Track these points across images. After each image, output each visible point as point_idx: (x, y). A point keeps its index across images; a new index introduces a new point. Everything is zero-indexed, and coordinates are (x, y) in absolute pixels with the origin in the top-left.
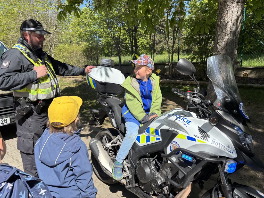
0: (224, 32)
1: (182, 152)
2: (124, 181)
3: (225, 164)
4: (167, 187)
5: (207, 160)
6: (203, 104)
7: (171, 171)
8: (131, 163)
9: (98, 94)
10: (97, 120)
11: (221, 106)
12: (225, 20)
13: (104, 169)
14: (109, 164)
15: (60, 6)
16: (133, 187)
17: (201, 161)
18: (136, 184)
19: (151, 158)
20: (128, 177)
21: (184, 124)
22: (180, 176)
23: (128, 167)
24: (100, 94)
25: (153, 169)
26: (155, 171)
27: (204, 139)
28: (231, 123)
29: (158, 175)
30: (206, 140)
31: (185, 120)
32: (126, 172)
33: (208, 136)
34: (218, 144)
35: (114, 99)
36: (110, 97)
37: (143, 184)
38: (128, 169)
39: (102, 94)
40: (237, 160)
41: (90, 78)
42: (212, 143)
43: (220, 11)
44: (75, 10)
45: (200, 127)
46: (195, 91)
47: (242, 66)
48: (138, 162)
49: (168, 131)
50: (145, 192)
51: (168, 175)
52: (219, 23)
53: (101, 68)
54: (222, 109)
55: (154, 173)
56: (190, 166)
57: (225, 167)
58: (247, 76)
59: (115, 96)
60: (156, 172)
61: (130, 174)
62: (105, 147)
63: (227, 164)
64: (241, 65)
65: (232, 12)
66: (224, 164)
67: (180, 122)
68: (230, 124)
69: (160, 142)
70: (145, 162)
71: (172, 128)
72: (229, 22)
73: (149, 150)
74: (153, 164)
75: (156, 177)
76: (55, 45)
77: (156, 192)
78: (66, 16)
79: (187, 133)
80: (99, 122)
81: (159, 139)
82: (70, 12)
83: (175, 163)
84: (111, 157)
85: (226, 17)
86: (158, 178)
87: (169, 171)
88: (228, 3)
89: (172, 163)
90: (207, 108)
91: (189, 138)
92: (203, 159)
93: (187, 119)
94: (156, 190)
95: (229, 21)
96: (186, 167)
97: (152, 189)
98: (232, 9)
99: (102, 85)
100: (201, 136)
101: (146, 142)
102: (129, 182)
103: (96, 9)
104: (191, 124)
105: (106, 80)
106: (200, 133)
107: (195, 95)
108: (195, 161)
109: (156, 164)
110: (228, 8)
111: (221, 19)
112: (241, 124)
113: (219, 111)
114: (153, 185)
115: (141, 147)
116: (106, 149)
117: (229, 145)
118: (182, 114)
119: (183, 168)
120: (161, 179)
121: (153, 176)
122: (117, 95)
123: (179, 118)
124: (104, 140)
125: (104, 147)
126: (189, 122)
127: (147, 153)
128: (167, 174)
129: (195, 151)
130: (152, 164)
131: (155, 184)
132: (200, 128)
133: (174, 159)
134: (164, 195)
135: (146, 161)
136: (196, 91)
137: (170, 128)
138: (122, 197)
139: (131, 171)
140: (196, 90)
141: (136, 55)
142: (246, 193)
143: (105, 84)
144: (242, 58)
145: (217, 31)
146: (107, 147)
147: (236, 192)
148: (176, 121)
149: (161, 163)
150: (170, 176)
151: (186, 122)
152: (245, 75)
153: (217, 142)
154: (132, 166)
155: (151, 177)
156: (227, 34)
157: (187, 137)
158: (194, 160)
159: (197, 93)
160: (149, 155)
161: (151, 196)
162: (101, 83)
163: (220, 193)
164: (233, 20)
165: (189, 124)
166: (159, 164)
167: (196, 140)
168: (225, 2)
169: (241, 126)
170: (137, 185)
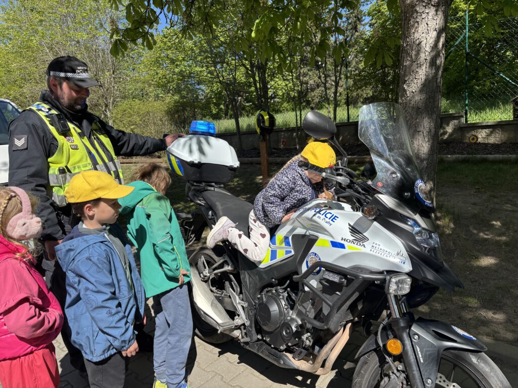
0: (415, 62)
1: (324, 269)
2: (237, 333)
3: (390, 281)
4: (309, 334)
5: (363, 278)
6: (357, 186)
7: (312, 305)
8: (247, 301)
9: (188, 184)
10: (189, 232)
11: (383, 187)
12: (415, 39)
13: (202, 315)
14: (212, 305)
15: (116, 31)
16: (254, 341)
17: (353, 280)
18: (257, 334)
19: (279, 287)
20: (244, 325)
21: (326, 222)
22: (326, 311)
23: (243, 307)
24: (191, 184)
25: (284, 306)
26: (286, 309)
27: (359, 244)
28: (401, 214)
29: (292, 314)
30: (362, 244)
31: (327, 216)
32: (240, 317)
33: (366, 239)
34: (382, 251)
35: (217, 192)
36: (209, 188)
37: (269, 333)
38: (244, 309)
39: (195, 184)
40: (412, 275)
41: (173, 158)
42: (371, 250)
43: (404, 24)
44: (144, 36)
45: (352, 225)
46: (340, 165)
47: (469, 122)
48: (259, 296)
49: (304, 236)
50: (272, 346)
51: (308, 313)
52: (405, 45)
53: (190, 139)
54: (384, 191)
55: (286, 312)
56: (339, 292)
57: (390, 285)
58: (476, 140)
59: (220, 187)
60: (289, 310)
61: (247, 319)
62: (202, 276)
63: (394, 280)
64: (466, 121)
65: (426, 25)
66: (387, 282)
67: (320, 219)
68: (400, 217)
69: (292, 257)
70: (270, 294)
71: (310, 231)
72: (421, 42)
73: (275, 272)
74: (283, 296)
75: (289, 318)
76: (113, 104)
77: (290, 344)
78: (126, 48)
79: (332, 236)
80: (194, 235)
81: (291, 252)
82: (134, 41)
83: (315, 290)
84: (215, 294)
85: (416, 34)
86: (292, 319)
87: (310, 306)
88: (418, 9)
89: (311, 291)
90: (363, 192)
91: (335, 244)
92: (357, 277)
93: (331, 214)
94: (289, 340)
95: (422, 40)
96: (333, 294)
97: (284, 340)
98: (426, 19)
99: (193, 169)
100: (354, 240)
101: (271, 260)
102: (246, 334)
103: (184, 31)
104: (337, 221)
105: (200, 159)
106: (352, 235)
107: (340, 171)
108: (346, 281)
109: (289, 298)
110: (419, 17)
111: (407, 37)
112: (418, 215)
113: (380, 196)
114: (284, 333)
115: (262, 270)
116: (204, 279)
117: (399, 252)
118: (325, 206)
119: (328, 296)
120: (297, 322)
121: (283, 317)
122: (222, 186)
123: (319, 212)
124: (200, 264)
125: (200, 277)
126: (334, 218)
127: (272, 278)
128: (306, 311)
129: (345, 265)
130: (281, 297)
131: (288, 331)
132: (352, 227)
133: (314, 283)
134: (304, 348)
135: (273, 293)
136: (342, 166)
137: (306, 232)
138: (238, 363)
139: (248, 314)
140: (341, 163)
141: (262, 113)
142: (433, 330)
143: (200, 165)
144: (467, 107)
145: (402, 60)
146: (206, 276)
147: (415, 329)
148: (315, 218)
149: (296, 294)
150: (312, 315)
151: (329, 219)
152: (473, 139)
153: (380, 247)
154: (250, 304)
155: (280, 319)
156: (419, 65)
157: (332, 242)
158: (344, 280)
159: (343, 167)
160: (277, 282)
161: (284, 353)
162: (192, 164)
163: (391, 333)
164: (428, 38)
165: (334, 222)
166: (293, 296)
167: (346, 247)
168: (413, 6)
169: (417, 217)
170: (259, 337)
